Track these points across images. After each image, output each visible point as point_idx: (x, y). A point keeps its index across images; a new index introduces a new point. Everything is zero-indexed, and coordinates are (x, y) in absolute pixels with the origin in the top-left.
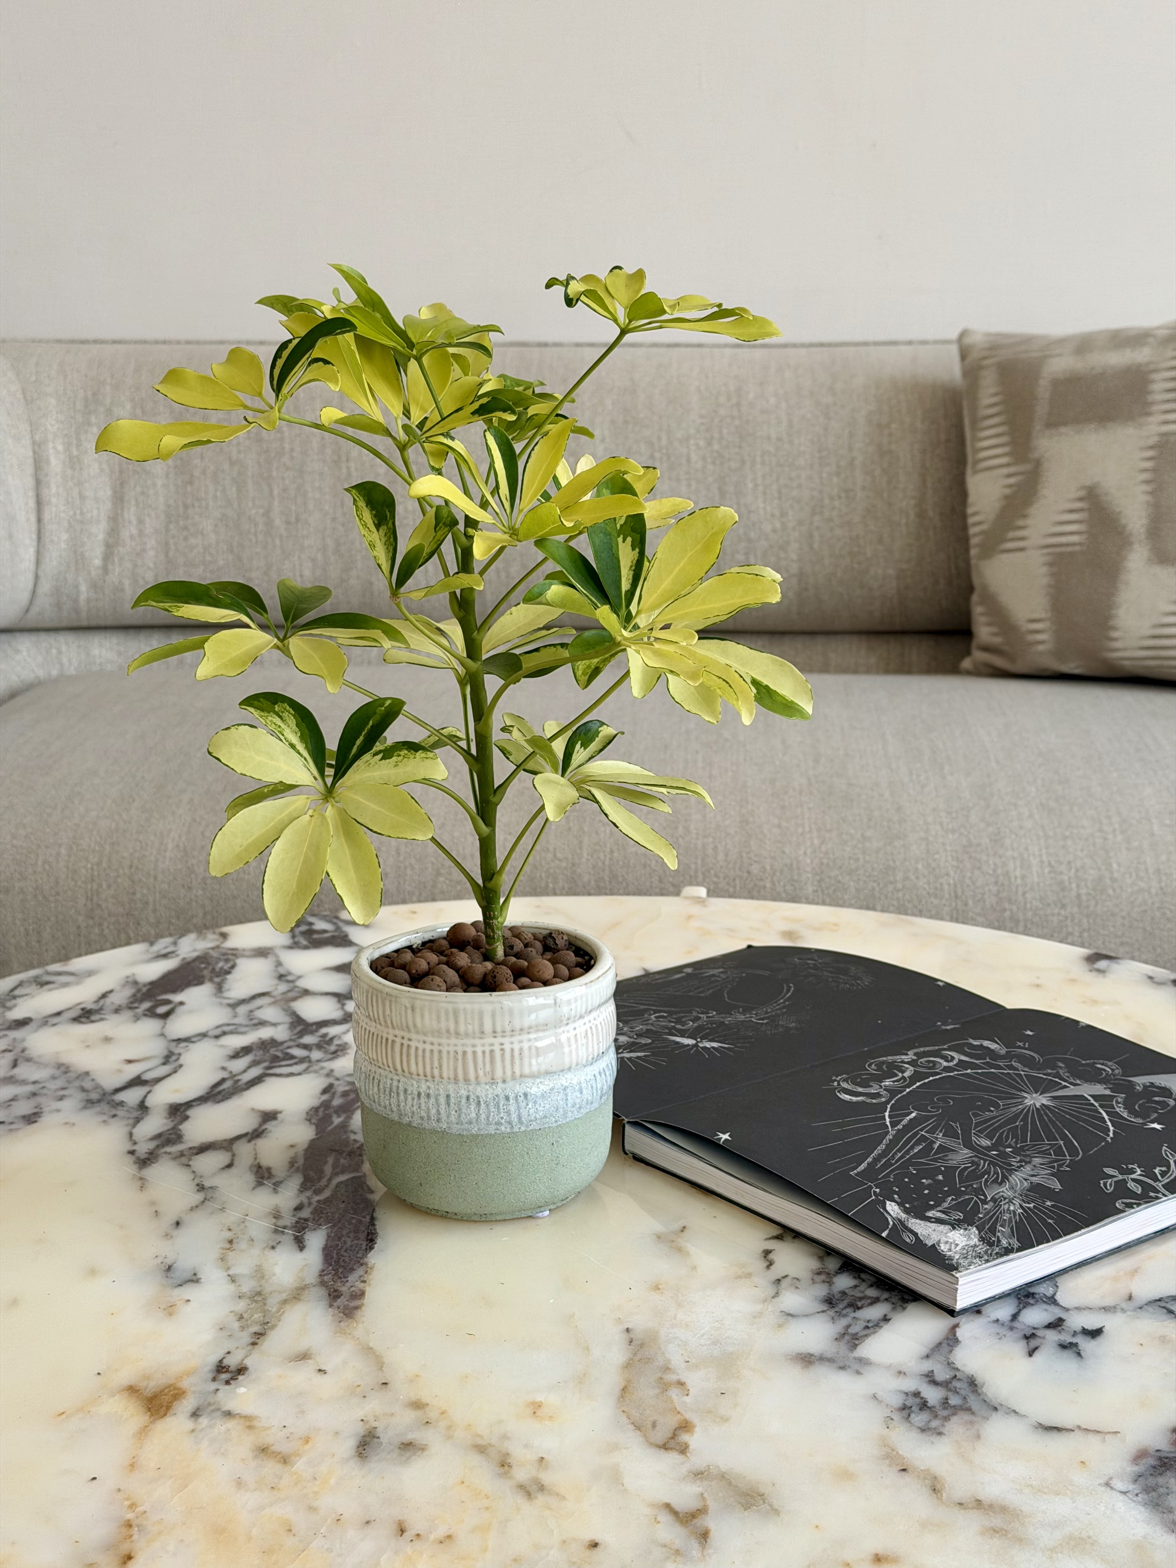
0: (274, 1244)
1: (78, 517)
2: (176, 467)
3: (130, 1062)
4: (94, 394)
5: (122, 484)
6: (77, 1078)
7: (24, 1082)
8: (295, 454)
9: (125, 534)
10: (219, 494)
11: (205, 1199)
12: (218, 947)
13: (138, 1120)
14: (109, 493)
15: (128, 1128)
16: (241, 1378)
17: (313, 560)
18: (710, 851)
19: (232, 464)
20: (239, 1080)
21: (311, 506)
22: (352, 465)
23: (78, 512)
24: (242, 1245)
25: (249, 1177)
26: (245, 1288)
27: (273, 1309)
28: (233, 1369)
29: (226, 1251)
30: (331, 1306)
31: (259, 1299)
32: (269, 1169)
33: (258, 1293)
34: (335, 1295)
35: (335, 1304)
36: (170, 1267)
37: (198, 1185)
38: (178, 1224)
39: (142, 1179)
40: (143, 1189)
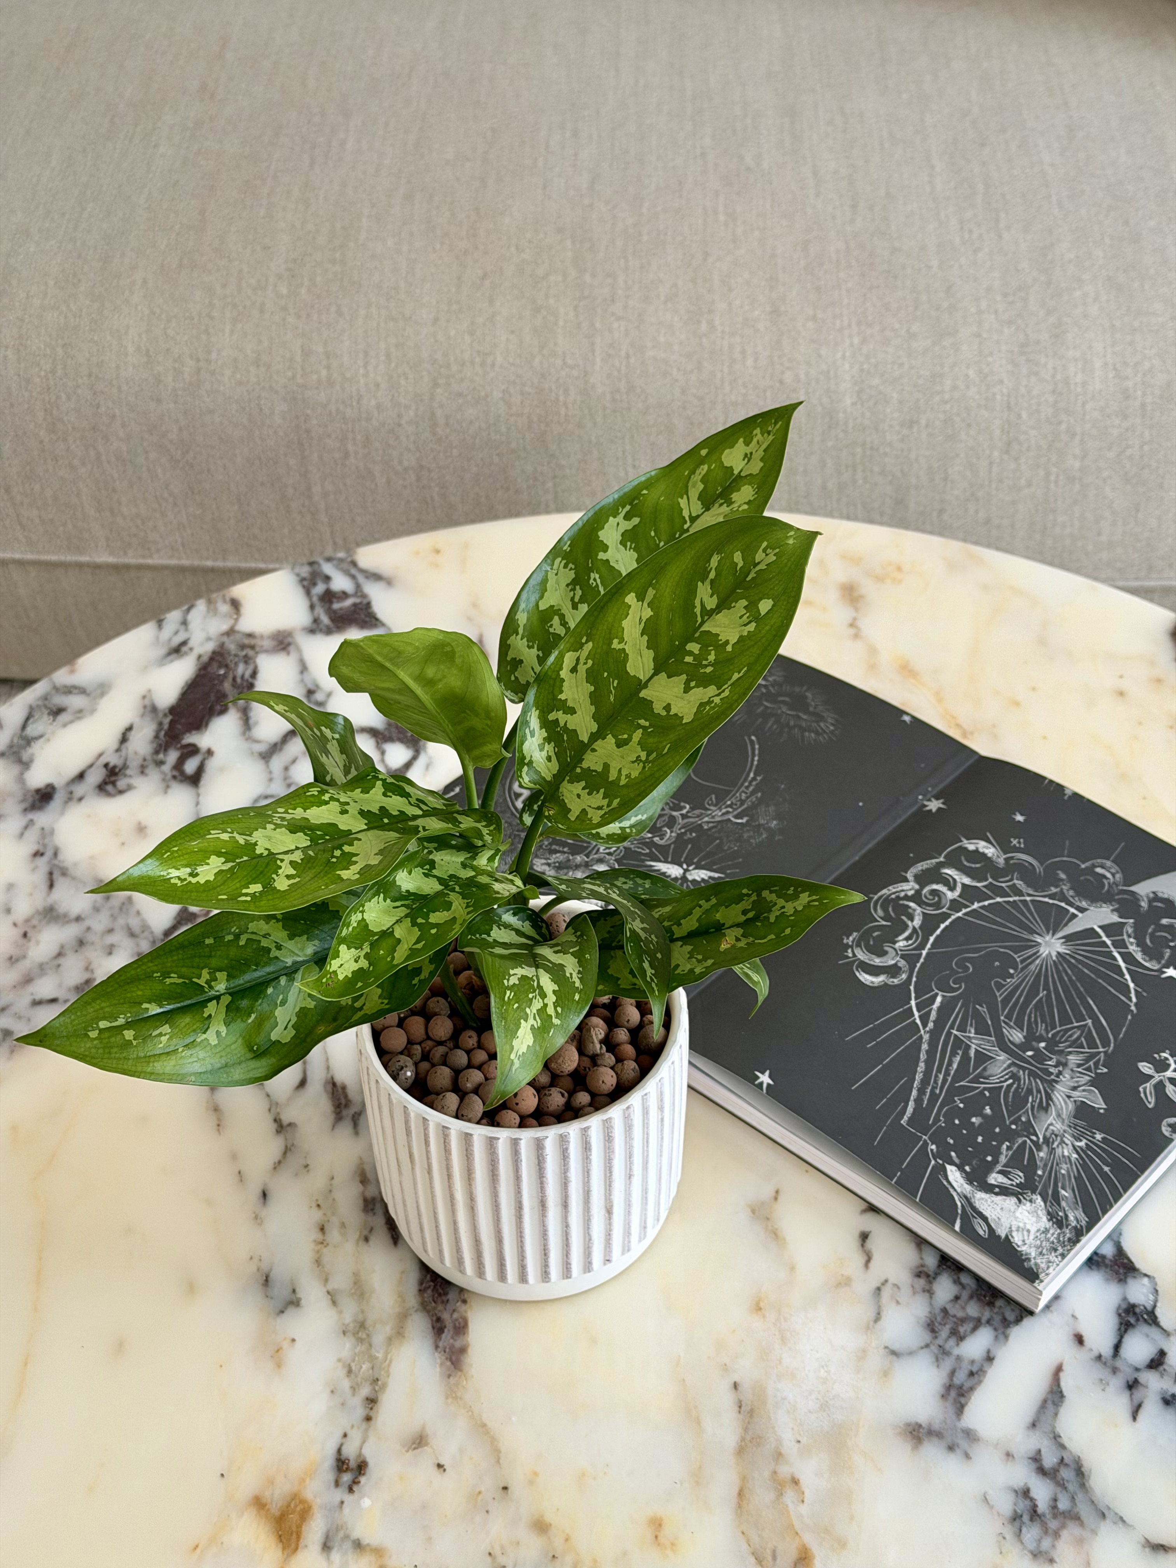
0: (366, 1233)
6: (121, 908)
7: (66, 918)
11: (286, 1148)
12: (232, 630)
16: (363, 1480)
24: (334, 1235)
25: (325, 1105)
26: (348, 1318)
27: (380, 1355)
28: (353, 1464)
29: (320, 1246)
30: (437, 1347)
31: (364, 1336)
32: (344, 1088)
33: (362, 1325)
34: (438, 1328)
35: (441, 1344)
36: (267, 1277)
37: (275, 1120)
38: (264, 1195)
39: (216, 1109)
40: (221, 1128)
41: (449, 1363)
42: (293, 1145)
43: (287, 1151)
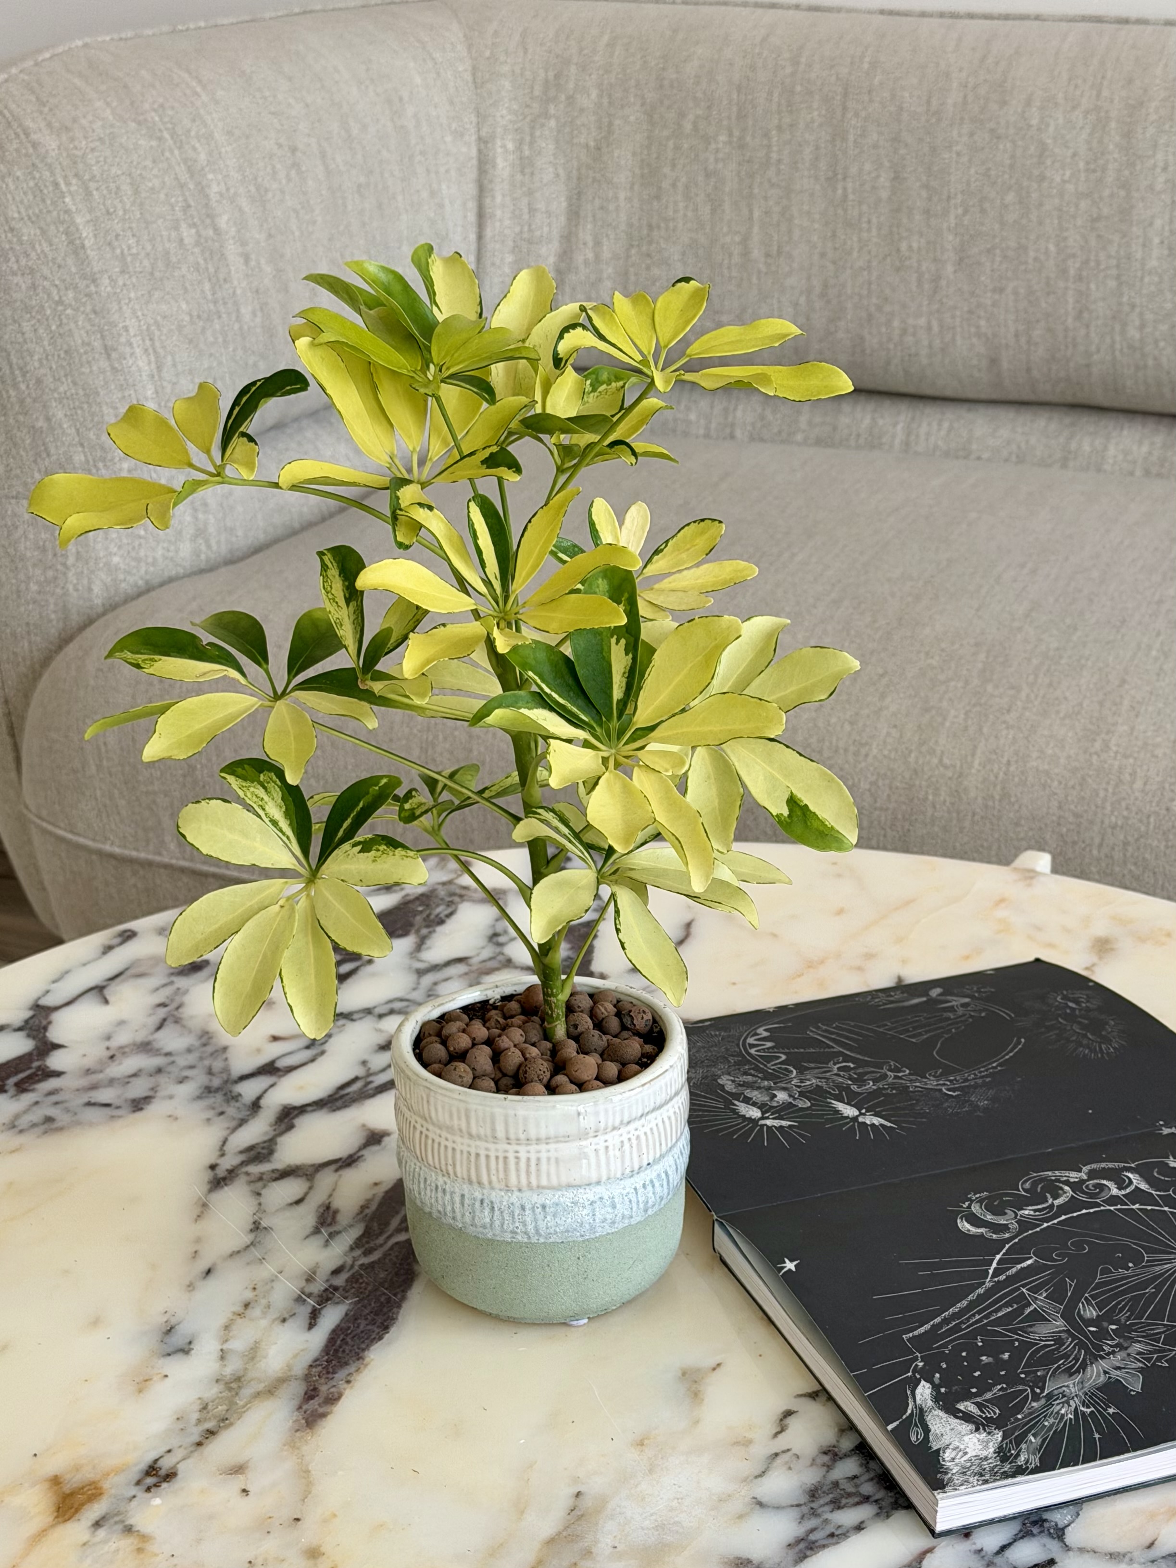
0: (286, 1316)
1: (525, 236)
2: (642, 176)
3: (275, 1039)
4: (557, 76)
5: (579, 194)
6: (212, 1054)
7: (157, 1052)
8: (782, 167)
9: (579, 259)
10: (690, 214)
11: (252, 1243)
12: (450, 882)
13: (242, 1122)
14: (564, 204)
15: (225, 1133)
16: (164, 1485)
17: (796, 305)
18: (1127, 777)
19: (708, 175)
20: (371, 1082)
21: (797, 234)
22: (850, 185)
23: (526, 228)
24: (256, 1312)
25: (311, 1221)
26: (229, 1370)
27: (241, 1403)
28: (163, 1472)
29: (236, 1317)
30: (300, 1408)
31: (235, 1386)
32: (336, 1212)
33: (238, 1379)
34: (310, 1394)
35: (305, 1407)
36: (171, 1328)
37: (254, 1222)
38: (209, 1272)
39: (204, 1205)
40: (200, 1218)
41: (304, 1422)
42: (259, 1242)
43: (252, 1245)
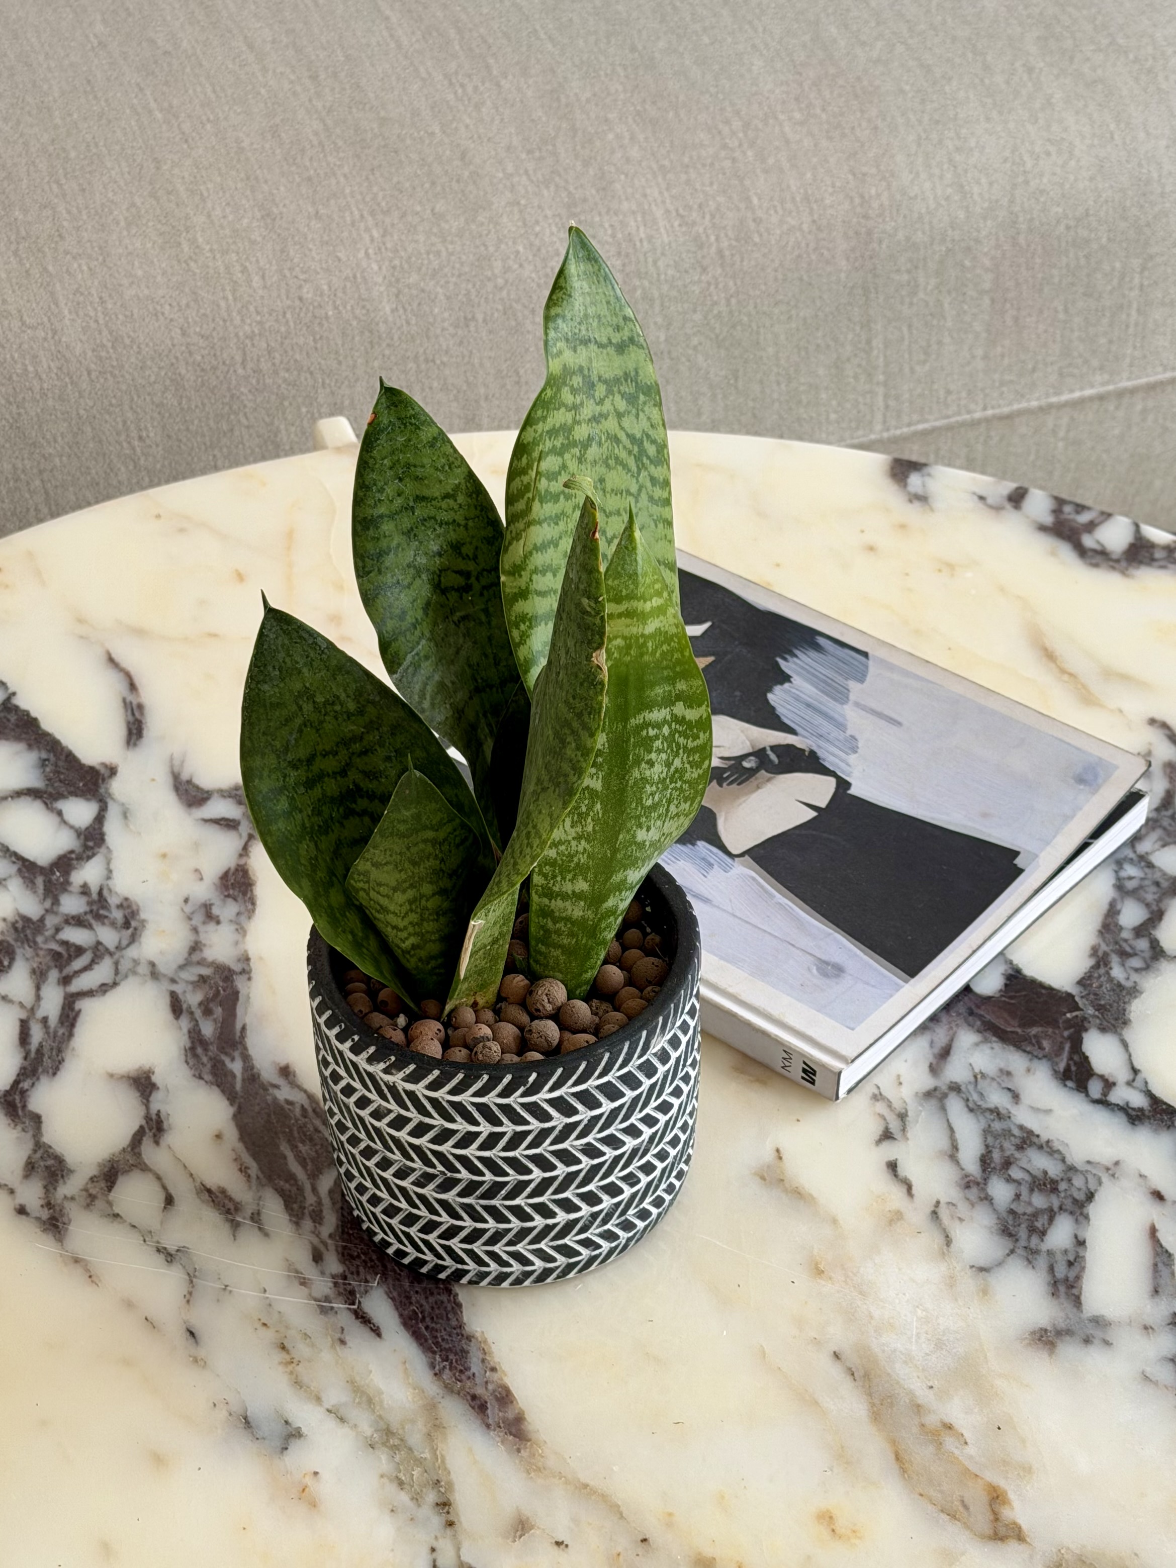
11: (189, 1276)
24: (301, 1349)
25: (211, 1216)
26: (367, 1428)
27: (427, 1455)
29: (290, 1367)
30: (488, 1426)
31: (397, 1442)
32: (223, 1191)
33: (388, 1432)
34: (479, 1406)
35: (491, 1421)
36: (245, 1418)
37: (158, 1250)
38: (192, 1334)
39: (77, 1261)
40: (94, 1278)
41: (511, 1438)
42: (195, 1270)
43: (192, 1277)
